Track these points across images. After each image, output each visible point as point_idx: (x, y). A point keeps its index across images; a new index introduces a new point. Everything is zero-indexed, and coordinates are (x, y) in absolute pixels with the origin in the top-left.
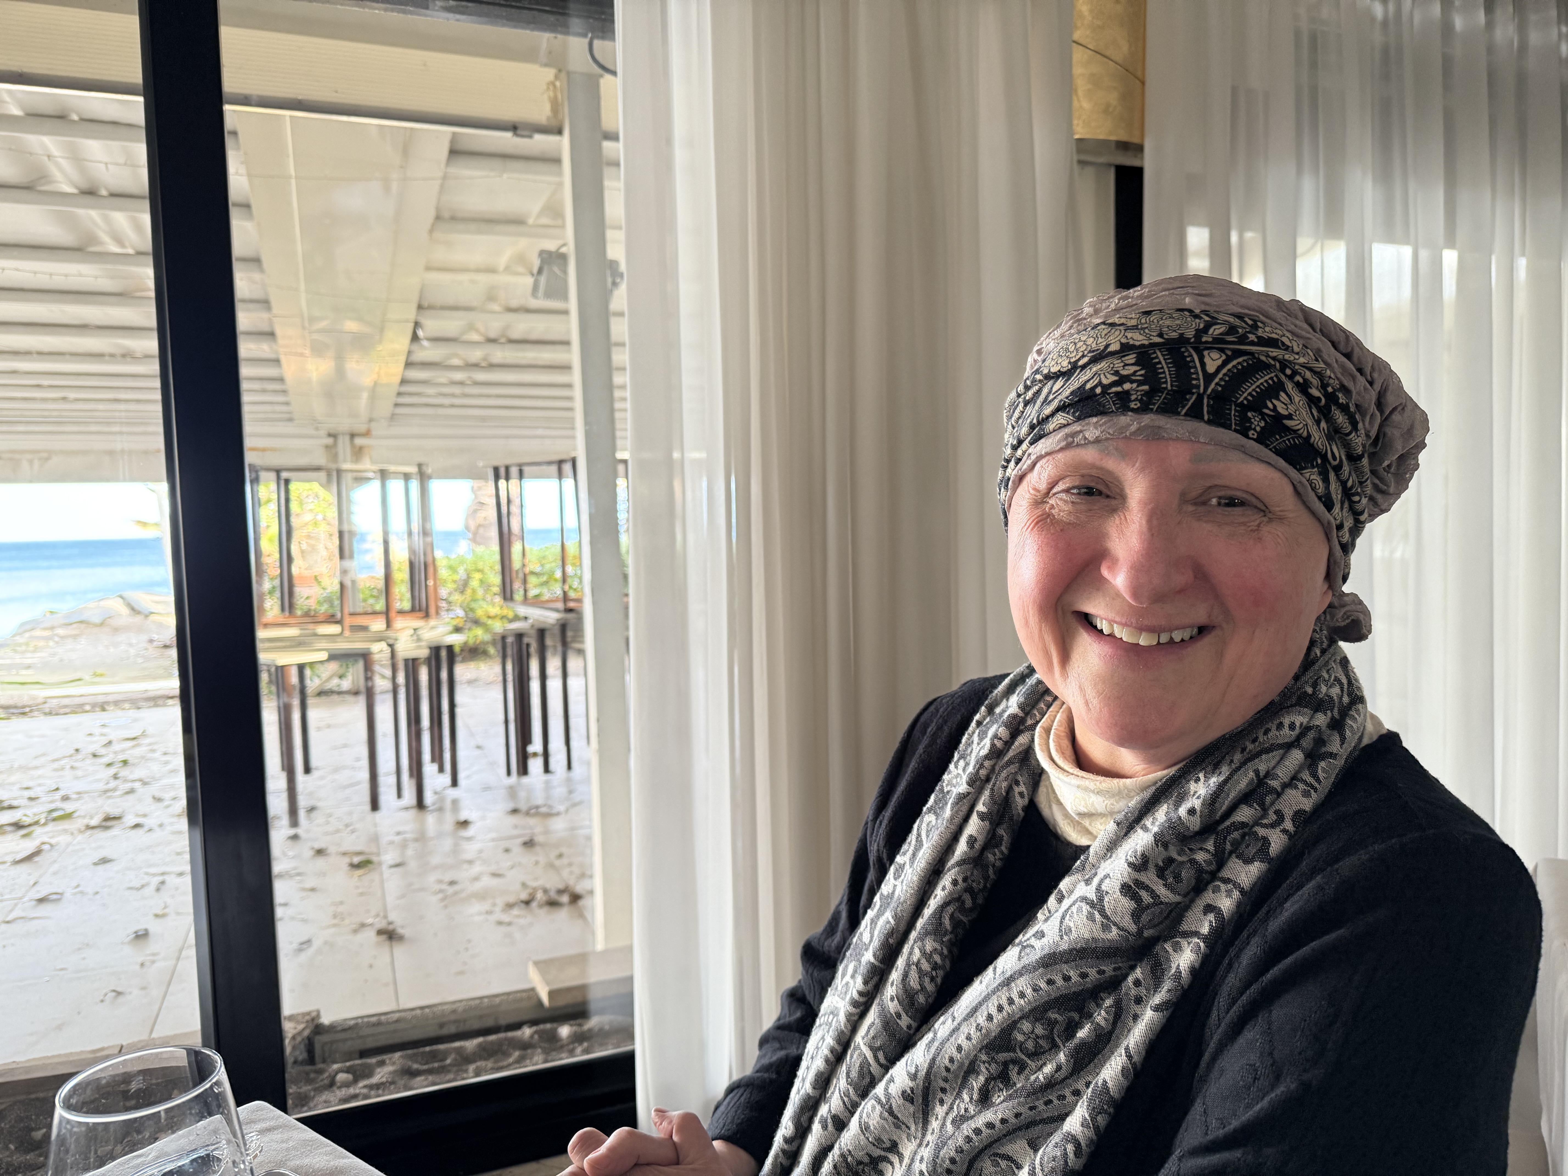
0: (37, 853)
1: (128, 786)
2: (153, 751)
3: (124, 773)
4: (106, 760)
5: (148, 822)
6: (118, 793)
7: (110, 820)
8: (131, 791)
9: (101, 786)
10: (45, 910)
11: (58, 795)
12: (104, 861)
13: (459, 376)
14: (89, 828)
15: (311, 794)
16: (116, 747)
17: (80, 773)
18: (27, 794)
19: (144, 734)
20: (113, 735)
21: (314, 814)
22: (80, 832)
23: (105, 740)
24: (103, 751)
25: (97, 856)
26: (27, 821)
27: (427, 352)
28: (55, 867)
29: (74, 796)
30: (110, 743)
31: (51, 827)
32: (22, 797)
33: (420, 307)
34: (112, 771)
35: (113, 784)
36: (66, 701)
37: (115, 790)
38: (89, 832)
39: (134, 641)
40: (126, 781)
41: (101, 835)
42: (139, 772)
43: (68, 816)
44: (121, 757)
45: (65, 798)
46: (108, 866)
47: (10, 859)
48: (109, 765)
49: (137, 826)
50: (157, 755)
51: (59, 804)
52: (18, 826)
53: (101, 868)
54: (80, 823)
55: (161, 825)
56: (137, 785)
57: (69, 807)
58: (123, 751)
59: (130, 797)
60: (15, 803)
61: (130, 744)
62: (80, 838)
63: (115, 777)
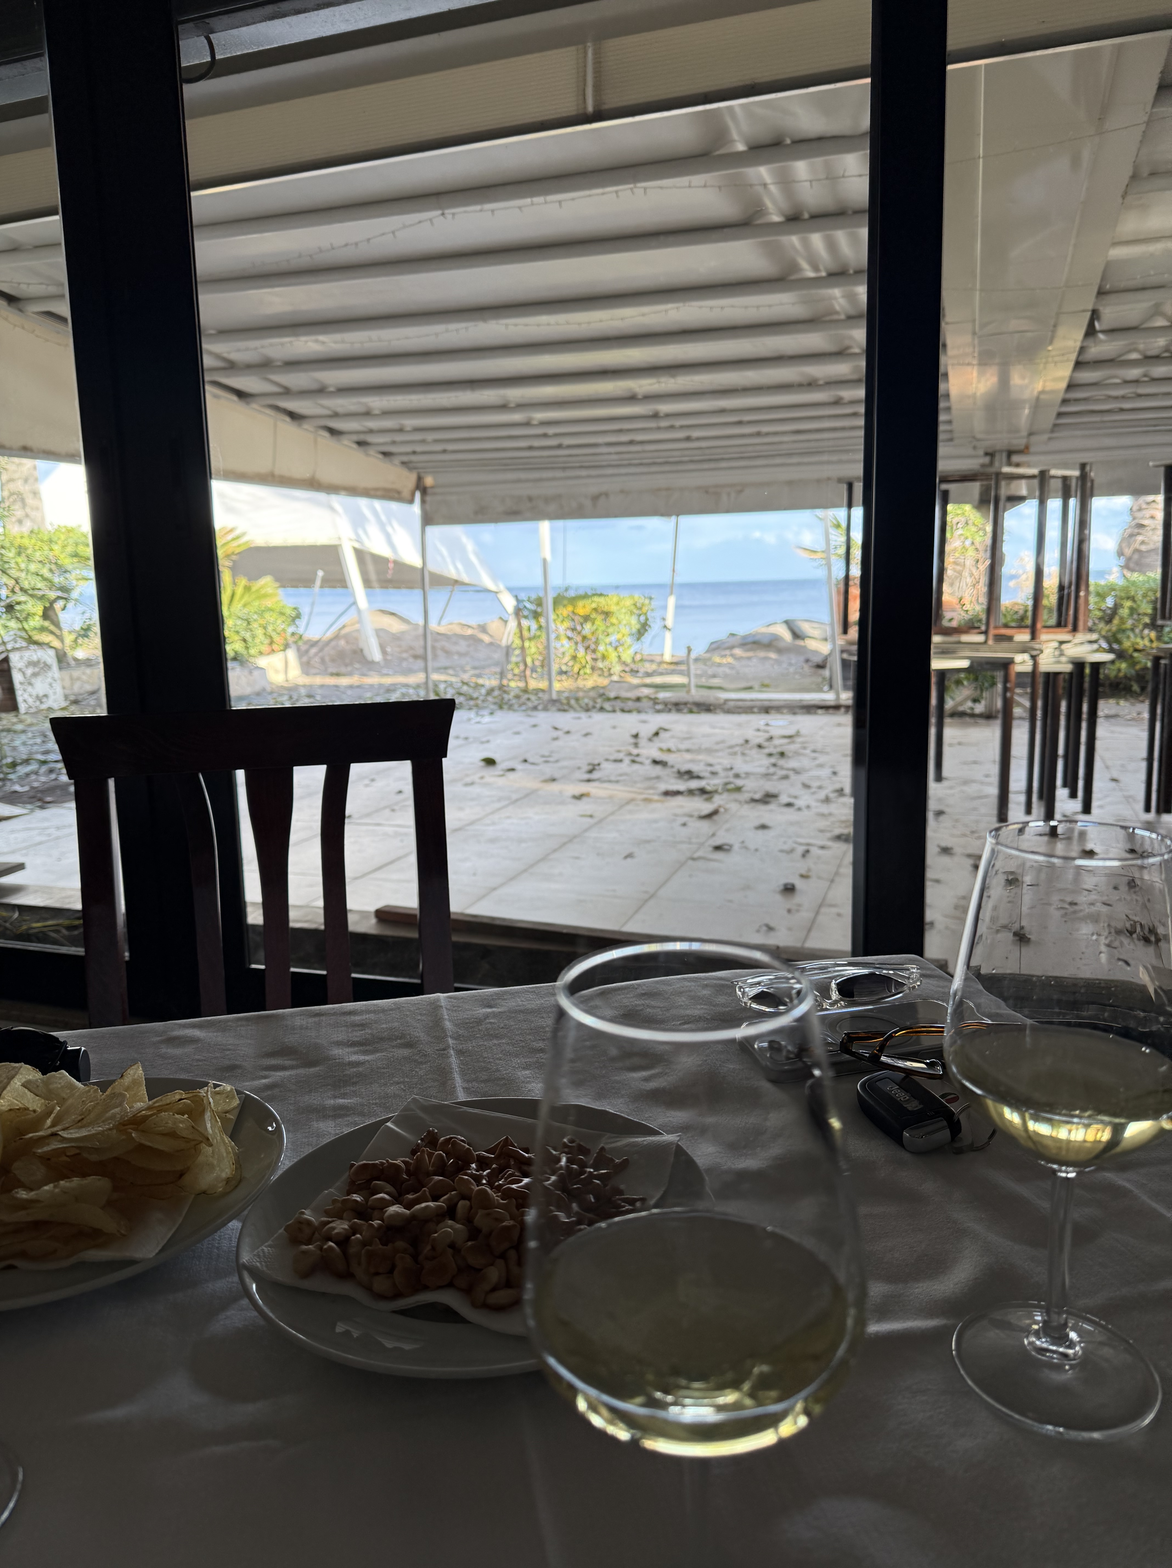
0: (715, 812)
1: (784, 773)
2: (805, 748)
3: (781, 762)
4: (767, 751)
5: (799, 803)
6: (775, 777)
7: (768, 798)
8: (786, 777)
9: (762, 770)
10: (719, 855)
11: (731, 773)
12: (763, 827)
13: (1134, 373)
14: (754, 800)
15: (940, 800)
16: (777, 742)
17: (748, 758)
18: (709, 769)
19: (798, 734)
20: (775, 732)
21: (942, 818)
22: (747, 802)
23: (767, 735)
24: (765, 744)
25: (758, 823)
26: (709, 788)
27: (1103, 347)
28: (727, 826)
29: (743, 775)
30: (771, 738)
31: (725, 796)
32: (706, 771)
33: (1101, 293)
34: (773, 760)
35: (772, 770)
36: (740, 704)
37: (773, 774)
38: (753, 804)
39: (793, 661)
40: (782, 768)
41: (762, 808)
42: (792, 763)
43: (738, 789)
44: (779, 750)
45: (737, 776)
46: (766, 831)
47: (696, 814)
48: (770, 755)
49: (789, 805)
50: (808, 751)
51: (732, 780)
52: (703, 791)
53: (761, 832)
54: (746, 796)
55: (808, 807)
56: (791, 773)
57: (739, 782)
58: (781, 745)
59: (785, 782)
60: (701, 774)
61: (786, 741)
62: (746, 806)
63: (774, 765)
